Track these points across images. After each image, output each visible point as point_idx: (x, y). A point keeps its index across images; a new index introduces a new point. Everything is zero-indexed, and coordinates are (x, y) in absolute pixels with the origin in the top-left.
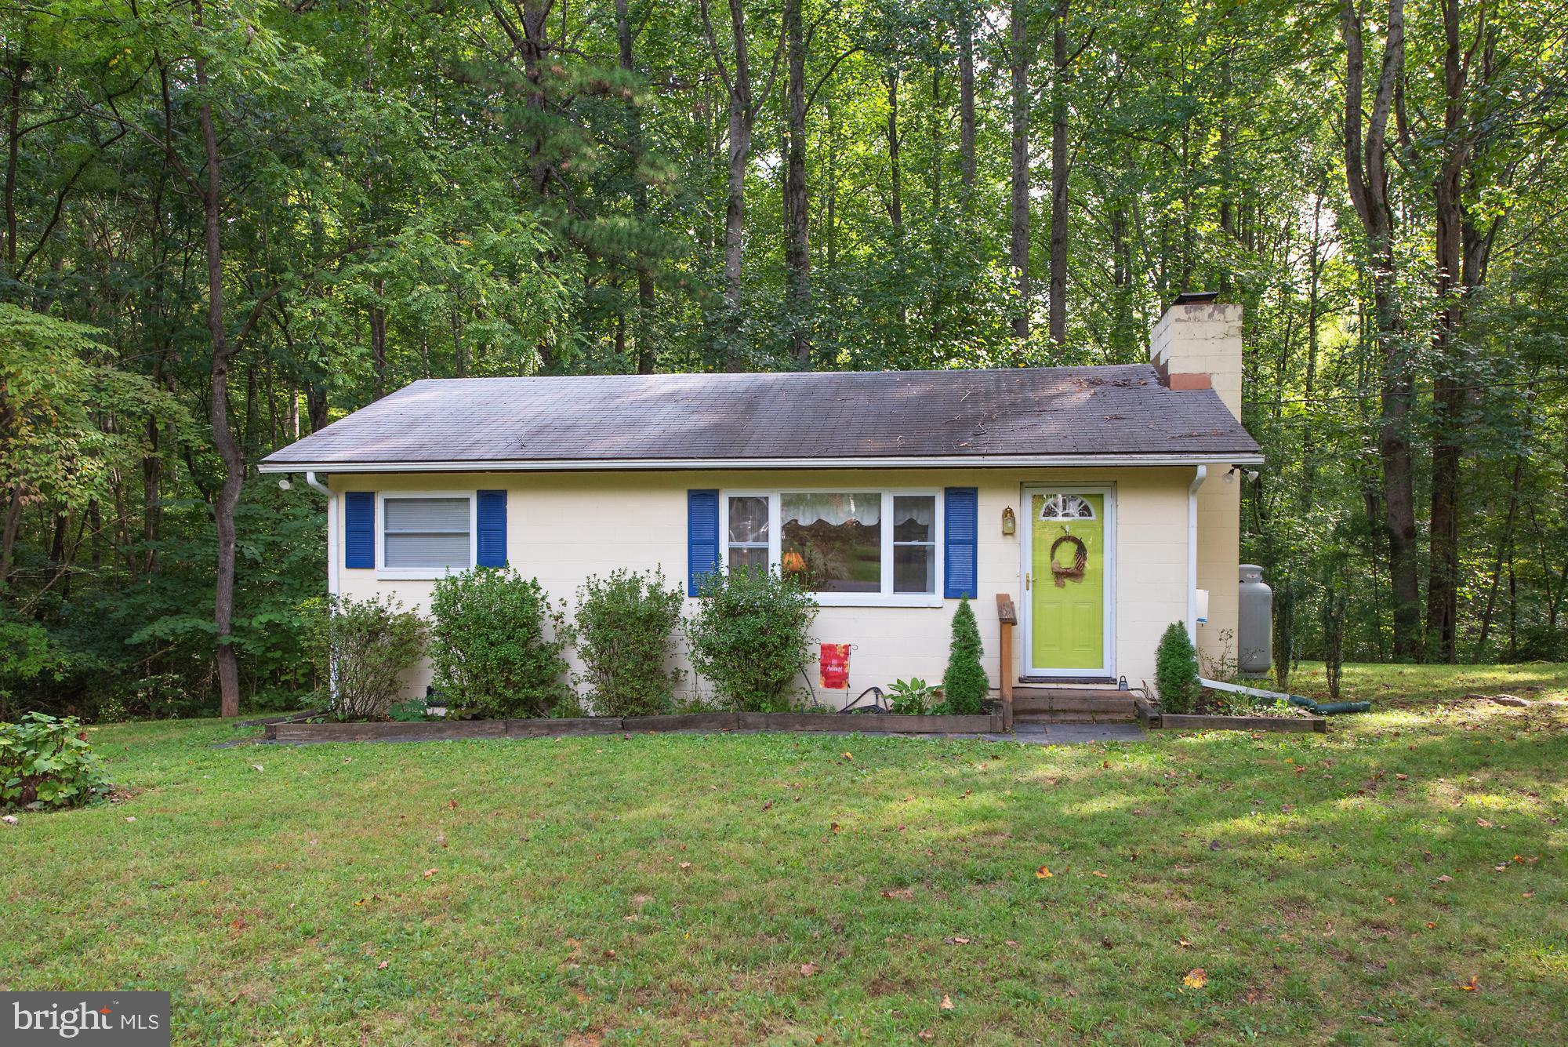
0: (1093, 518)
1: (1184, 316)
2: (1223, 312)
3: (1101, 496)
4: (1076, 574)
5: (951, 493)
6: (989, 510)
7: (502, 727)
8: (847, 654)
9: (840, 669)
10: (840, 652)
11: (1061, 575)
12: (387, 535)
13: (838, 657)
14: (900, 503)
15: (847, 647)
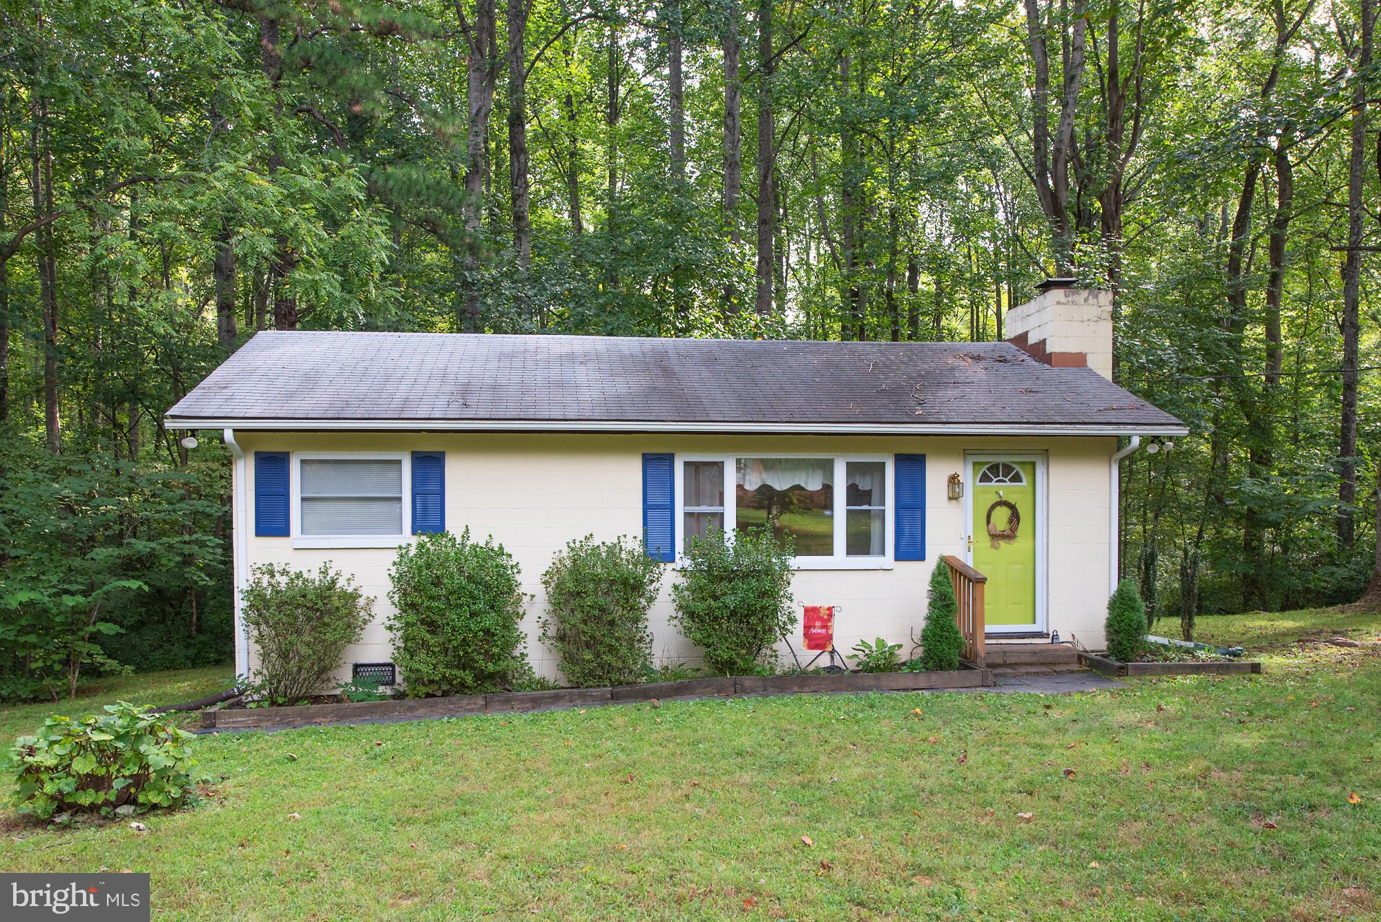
0: (1024, 483)
1: (1063, 300)
2: (1096, 297)
3: (1033, 464)
4: (1009, 536)
5: (900, 459)
6: (936, 476)
7: (481, 702)
8: (831, 615)
9: (823, 631)
10: (824, 614)
11: (995, 537)
12: (303, 499)
13: (821, 619)
14: (852, 469)
15: (830, 609)
